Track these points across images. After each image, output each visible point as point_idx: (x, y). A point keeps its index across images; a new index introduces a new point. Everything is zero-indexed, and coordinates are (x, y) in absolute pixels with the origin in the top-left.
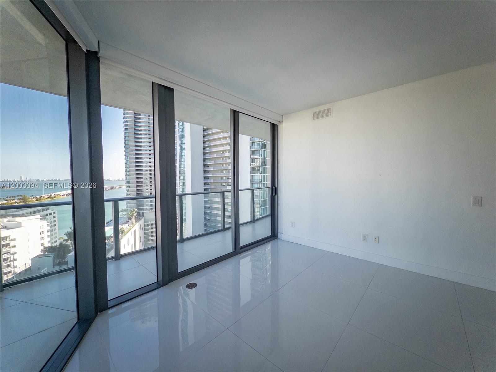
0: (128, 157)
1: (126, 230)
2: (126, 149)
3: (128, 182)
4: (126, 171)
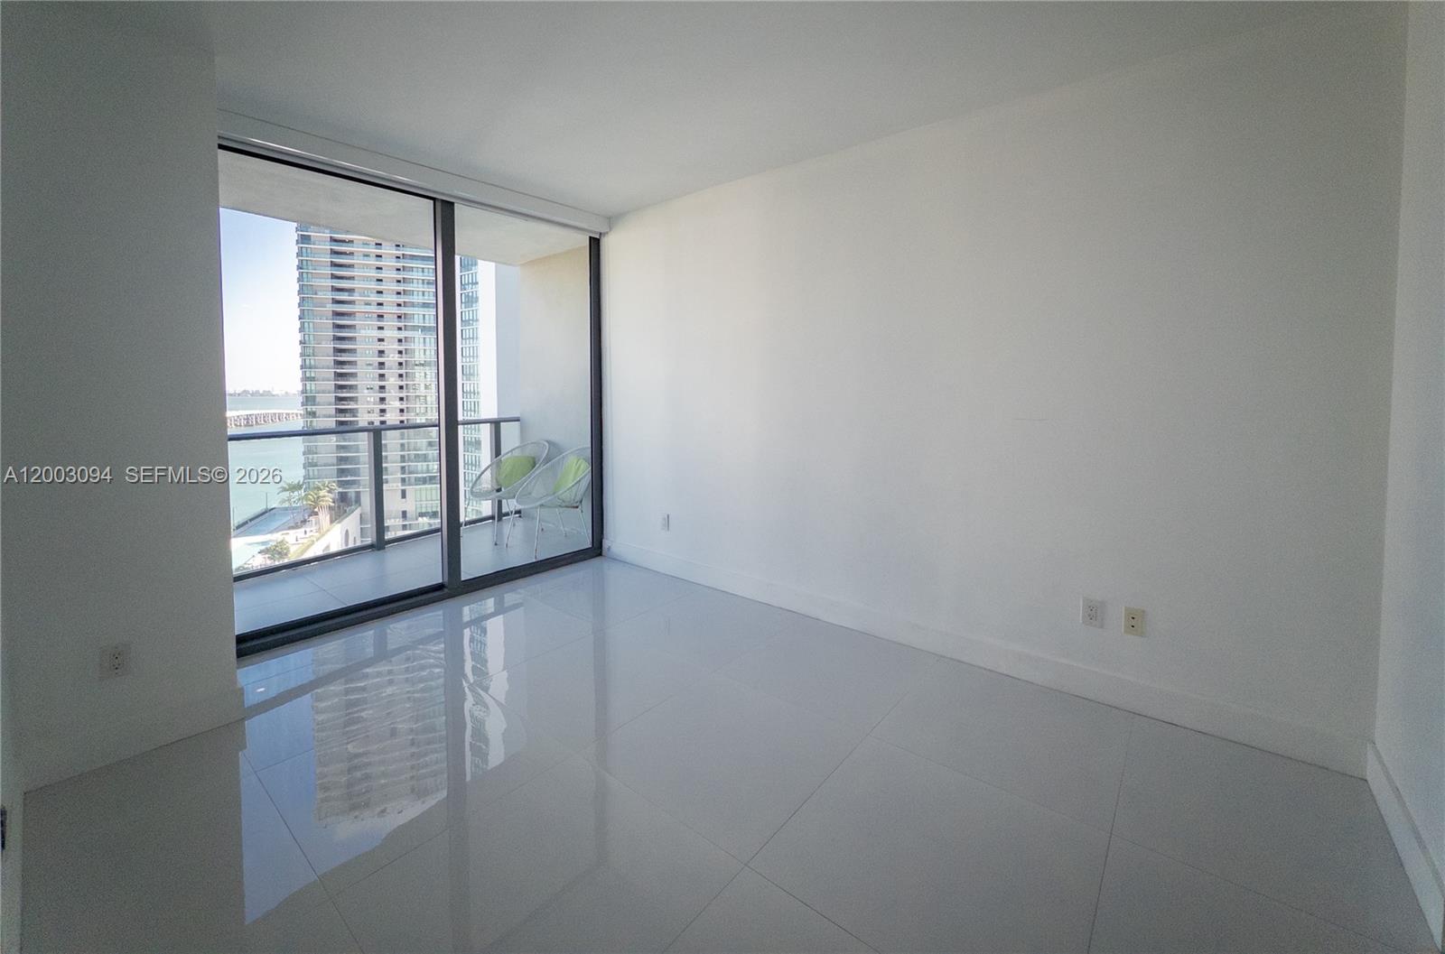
0: (311, 325)
2: (303, 299)
3: (309, 399)
4: (302, 367)
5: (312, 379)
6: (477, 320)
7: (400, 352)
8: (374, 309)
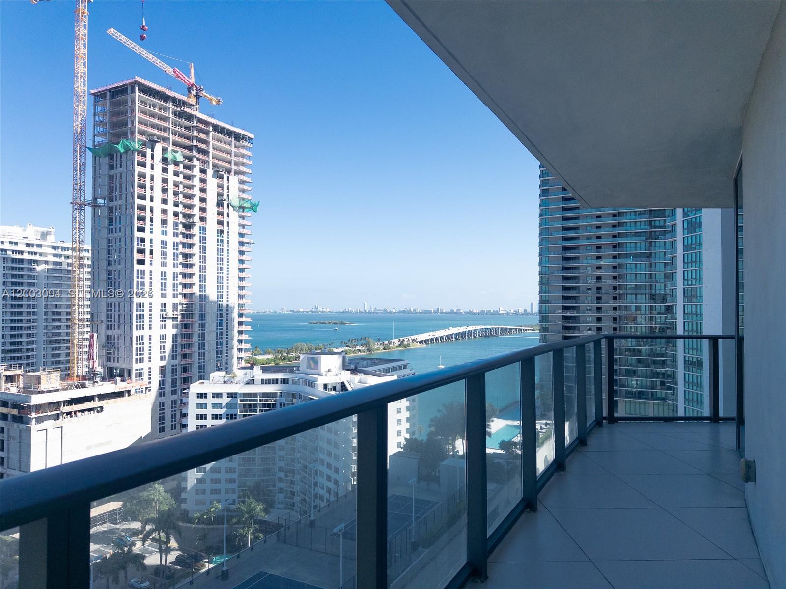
7: (614, 278)
8: (595, 242)
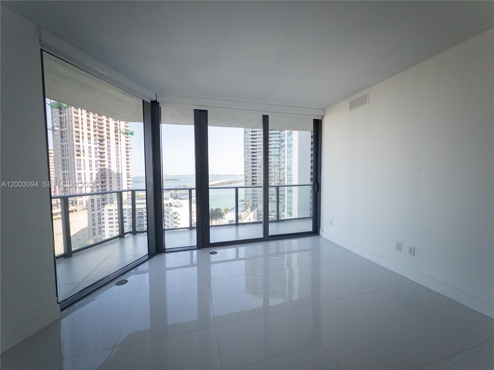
1: (243, 217)
3: (246, 177)
4: (244, 168)
5: (246, 171)
6: (292, 152)
